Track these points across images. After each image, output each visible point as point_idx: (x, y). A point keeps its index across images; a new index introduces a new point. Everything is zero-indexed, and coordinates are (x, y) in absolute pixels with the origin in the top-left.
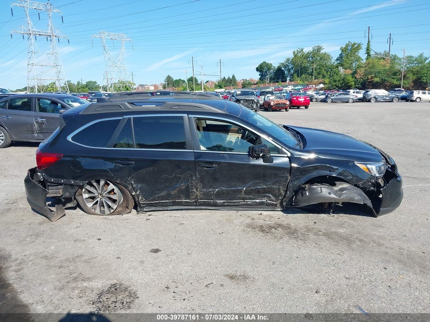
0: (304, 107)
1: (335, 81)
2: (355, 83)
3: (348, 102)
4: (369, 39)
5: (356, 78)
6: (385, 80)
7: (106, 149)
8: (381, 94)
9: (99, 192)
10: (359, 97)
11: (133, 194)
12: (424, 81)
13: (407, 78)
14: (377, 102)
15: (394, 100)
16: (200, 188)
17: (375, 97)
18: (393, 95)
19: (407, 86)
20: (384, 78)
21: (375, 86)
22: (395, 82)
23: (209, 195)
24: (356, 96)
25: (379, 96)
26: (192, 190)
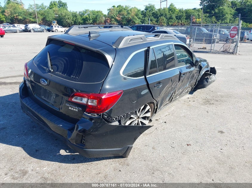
2: (6, 19)
3: (16, 32)
5: (5, 15)
6: (25, 18)
7: (147, 77)
8: (36, 27)
9: (137, 116)
10: (22, 29)
11: (156, 108)
12: (48, 20)
13: (38, 17)
14: (34, 32)
15: (44, 31)
16: (176, 91)
17: (33, 29)
18: (43, 28)
19: (39, 22)
20: (24, 17)
21: (20, 22)
22: (32, 20)
23: (177, 95)
24: (21, 28)
25: (35, 28)
26: (173, 94)
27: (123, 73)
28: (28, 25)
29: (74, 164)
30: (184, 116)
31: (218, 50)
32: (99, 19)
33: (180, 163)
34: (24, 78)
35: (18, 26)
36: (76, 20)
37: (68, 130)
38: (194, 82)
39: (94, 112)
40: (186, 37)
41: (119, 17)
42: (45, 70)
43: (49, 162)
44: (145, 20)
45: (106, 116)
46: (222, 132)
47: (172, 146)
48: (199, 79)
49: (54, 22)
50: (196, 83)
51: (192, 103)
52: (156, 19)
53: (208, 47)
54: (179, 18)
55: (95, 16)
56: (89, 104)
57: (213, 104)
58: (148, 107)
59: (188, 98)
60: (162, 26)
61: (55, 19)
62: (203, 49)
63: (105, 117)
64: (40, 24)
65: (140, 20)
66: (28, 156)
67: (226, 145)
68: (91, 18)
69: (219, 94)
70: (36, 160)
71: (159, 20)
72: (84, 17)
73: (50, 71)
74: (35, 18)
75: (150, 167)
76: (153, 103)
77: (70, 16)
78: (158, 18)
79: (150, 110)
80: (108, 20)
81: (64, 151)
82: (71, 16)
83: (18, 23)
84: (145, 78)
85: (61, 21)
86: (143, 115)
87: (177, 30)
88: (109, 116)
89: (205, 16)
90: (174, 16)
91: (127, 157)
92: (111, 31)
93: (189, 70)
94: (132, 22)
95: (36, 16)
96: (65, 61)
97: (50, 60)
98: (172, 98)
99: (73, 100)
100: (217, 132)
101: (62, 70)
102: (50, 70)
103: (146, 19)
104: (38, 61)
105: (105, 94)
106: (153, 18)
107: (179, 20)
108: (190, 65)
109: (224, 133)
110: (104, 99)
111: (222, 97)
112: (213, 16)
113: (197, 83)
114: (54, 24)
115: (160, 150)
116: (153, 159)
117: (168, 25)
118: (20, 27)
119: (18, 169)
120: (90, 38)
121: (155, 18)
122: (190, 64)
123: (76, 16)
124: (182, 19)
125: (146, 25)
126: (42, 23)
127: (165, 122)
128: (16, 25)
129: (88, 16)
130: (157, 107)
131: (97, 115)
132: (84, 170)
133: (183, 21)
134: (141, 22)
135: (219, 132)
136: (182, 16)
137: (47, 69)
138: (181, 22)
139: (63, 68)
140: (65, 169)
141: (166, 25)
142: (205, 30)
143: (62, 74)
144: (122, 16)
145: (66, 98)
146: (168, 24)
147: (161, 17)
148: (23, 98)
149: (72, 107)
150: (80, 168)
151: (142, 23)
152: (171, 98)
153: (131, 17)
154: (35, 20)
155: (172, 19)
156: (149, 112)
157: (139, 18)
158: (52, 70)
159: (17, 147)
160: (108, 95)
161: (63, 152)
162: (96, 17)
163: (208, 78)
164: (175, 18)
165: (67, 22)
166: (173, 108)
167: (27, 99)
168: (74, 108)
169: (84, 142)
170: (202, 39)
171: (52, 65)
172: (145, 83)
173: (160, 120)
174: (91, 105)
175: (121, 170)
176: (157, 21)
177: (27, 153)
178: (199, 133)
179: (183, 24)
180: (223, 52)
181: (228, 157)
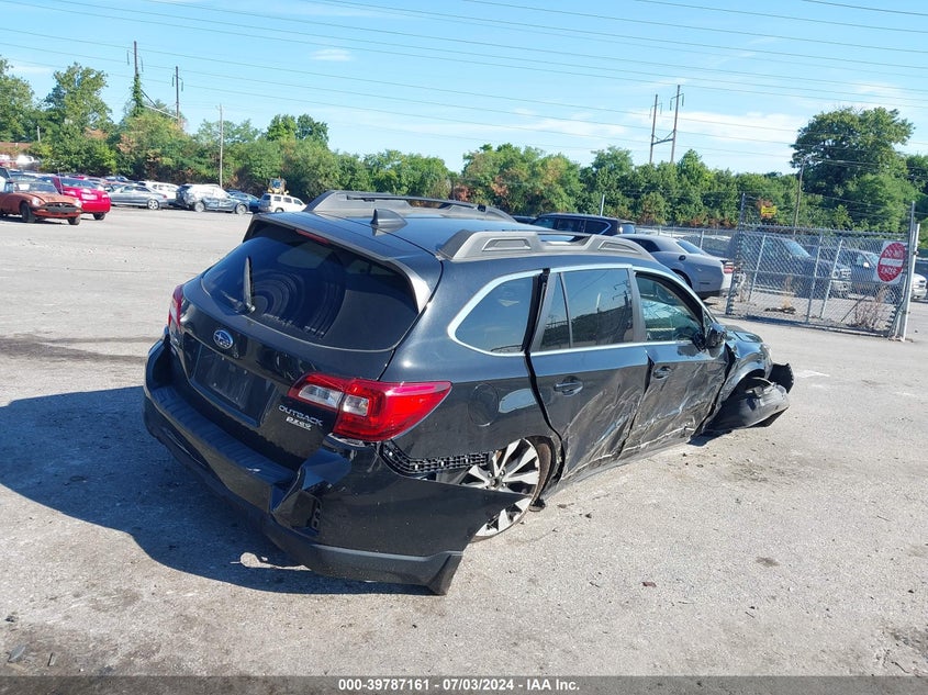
0: (91, 216)
1: (68, 152)
2: (118, 162)
3: (147, 208)
4: (136, 68)
5: (118, 151)
6: (183, 164)
7: (532, 354)
8: (215, 196)
9: (493, 475)
10: (169, 197)
11: (558, 462)
12: (258, 175)
13: (225, 165)
14: (206, 210)
15: (238, 209)
16: (636, 422)
17: (202, 201)
18: (235, 199)
19: (227, 181)
20: (181, 159)
21: (163, 175)
22: (204, 171)
23: (639, 436)
24: (165, 197)
25: (209, 199)
26: (626, 431)
27: (458, 333)
28: (188, 187)
29: (277, 594)
30: (657, 506)
31: (837, 319)
32: (432, 185)
33: (606, 629)
34: (167, 329)
35: (155, 186)
36: (351, 180)
37: (275, 484)
38: (705, 401)
39: (356, 436)
40: (722, 266)
41: (501, 186)
42: (232, 306)
43: (205, 580)
44: (590, 200)
45: (390, 450)
46: (769, 562)
47: (594, 582)
48: (724, 396)
49: (276, 185)
50: (713, 408)
51: (692, 471)
52: (632, 199)
53: (800, 305)
54: (713, 201)
55: (418, 174)
56: (346, 408)
57: (765, 480)
58: (531, 454)
59: (684, 455)
60: (652, 224)
61: (282, 175)
62: (782, 310)
63: (388, 456)
64: (227, 188)
65: (572, 200)
66: (147, 557)
67: (774, 598)
68: (404, 181)
69: (795, 453)
70: (169, 569)
71: (640, 204)
72: (381, 174)
73: (246, 311)
74: (216, 165)
75: (508, 629)
76: (549, 441)
77: (332, 168)
78: (637, 197)
79: (537, 464)
80: (462, 190)
81: (254, 556)
82: (338, 169)
83: (156, 180)
84: (528, 357)
85: (302, 180)
86: (512, 476)
87: (697, 241)
88: (398, 454)
89: (810, 204)
90: (696, 195)
91: (444, 594)
92: (445, 217)
93: (685, 358)
94: (544, 206)
95: (218, 160)
96: (293, 285)
97: (251, 279)
98: (624, 443)
99: (303, 394)
100: (751, 559)
101: (282, 311)
102: (246, 307)
103: (595, 195)
104: (214, 282)
105: (396, 384)
106: (619, 195)
107: (712, 208)
108: (690, 342)
109: (776, 564)
110: (391, 397)
111: (802, 462)
112: (837, 204)
113: (717, 408)
114: (277, 191)
115: (550, 588)
116: (522, 608)
117: (673, 223)
118: (160, 192)
119: (112, 585)
120: (375, 230)
121: (628, 196)
122: (691, 339)
123: (353, 171)
124: (725, 205)
125: (593, 216)
126: (236, 184)
127: (588, 516)
128: (149, 184)
129: (393, 173)
130: (563, 459)
131: (366, 444)
132: (307, 612)
133: (727, 214)
134: (576, 205)
135: (760, 560)
136: (727, 195)
137: (240, 304)
138: (723, 215)
139: (286, 304)
140: (250, 603)
141: (664, 222)
142: (798, 250)
143: (281, 319)
144: (510, 183)
145: (281, 389)
146: (674, 219)
147: (648, 193)
148: (155, 389)
149: (295, 418)
150: (295, 607)
151: (580, 211)
152: (619, 444)
153: (542, 188)
154: (215, 174)
155: (689, 202)
156: (535, 469)
157: (571, 194)
158: (253, 309)
159: (116, 532)
160: (404, 390)
161: (249, 560)
162: (422, 178)
163: (754, 396)
164: (699, 200)
165: (319, 185)
166: (623, 479)
167: (165, 391)
168: (300, 420)
169: (316, 523)
170: (783, 279)
171: (253, 295)
172: (526, 374)
173: (572, 508)
174: (350, 414)
175: (418, 625)
176: (634, 208)
177: (144, 549)
178: (693, 557)
179: (727, 223)
180: (854, 326)
181: (769, 631)
